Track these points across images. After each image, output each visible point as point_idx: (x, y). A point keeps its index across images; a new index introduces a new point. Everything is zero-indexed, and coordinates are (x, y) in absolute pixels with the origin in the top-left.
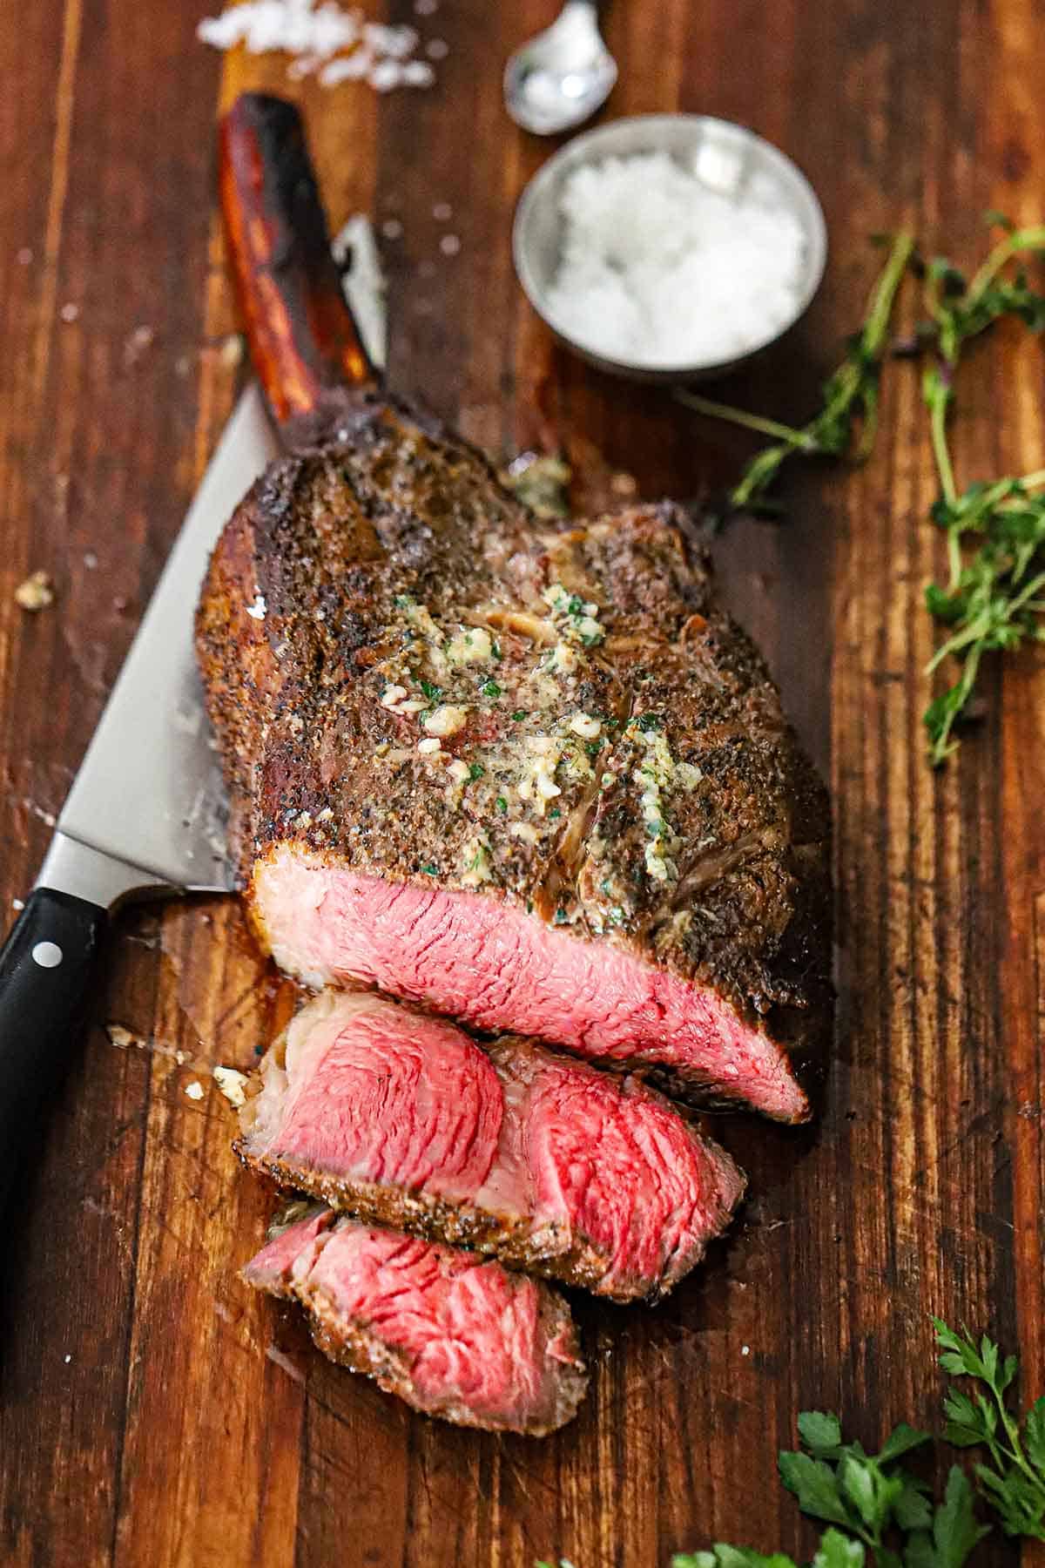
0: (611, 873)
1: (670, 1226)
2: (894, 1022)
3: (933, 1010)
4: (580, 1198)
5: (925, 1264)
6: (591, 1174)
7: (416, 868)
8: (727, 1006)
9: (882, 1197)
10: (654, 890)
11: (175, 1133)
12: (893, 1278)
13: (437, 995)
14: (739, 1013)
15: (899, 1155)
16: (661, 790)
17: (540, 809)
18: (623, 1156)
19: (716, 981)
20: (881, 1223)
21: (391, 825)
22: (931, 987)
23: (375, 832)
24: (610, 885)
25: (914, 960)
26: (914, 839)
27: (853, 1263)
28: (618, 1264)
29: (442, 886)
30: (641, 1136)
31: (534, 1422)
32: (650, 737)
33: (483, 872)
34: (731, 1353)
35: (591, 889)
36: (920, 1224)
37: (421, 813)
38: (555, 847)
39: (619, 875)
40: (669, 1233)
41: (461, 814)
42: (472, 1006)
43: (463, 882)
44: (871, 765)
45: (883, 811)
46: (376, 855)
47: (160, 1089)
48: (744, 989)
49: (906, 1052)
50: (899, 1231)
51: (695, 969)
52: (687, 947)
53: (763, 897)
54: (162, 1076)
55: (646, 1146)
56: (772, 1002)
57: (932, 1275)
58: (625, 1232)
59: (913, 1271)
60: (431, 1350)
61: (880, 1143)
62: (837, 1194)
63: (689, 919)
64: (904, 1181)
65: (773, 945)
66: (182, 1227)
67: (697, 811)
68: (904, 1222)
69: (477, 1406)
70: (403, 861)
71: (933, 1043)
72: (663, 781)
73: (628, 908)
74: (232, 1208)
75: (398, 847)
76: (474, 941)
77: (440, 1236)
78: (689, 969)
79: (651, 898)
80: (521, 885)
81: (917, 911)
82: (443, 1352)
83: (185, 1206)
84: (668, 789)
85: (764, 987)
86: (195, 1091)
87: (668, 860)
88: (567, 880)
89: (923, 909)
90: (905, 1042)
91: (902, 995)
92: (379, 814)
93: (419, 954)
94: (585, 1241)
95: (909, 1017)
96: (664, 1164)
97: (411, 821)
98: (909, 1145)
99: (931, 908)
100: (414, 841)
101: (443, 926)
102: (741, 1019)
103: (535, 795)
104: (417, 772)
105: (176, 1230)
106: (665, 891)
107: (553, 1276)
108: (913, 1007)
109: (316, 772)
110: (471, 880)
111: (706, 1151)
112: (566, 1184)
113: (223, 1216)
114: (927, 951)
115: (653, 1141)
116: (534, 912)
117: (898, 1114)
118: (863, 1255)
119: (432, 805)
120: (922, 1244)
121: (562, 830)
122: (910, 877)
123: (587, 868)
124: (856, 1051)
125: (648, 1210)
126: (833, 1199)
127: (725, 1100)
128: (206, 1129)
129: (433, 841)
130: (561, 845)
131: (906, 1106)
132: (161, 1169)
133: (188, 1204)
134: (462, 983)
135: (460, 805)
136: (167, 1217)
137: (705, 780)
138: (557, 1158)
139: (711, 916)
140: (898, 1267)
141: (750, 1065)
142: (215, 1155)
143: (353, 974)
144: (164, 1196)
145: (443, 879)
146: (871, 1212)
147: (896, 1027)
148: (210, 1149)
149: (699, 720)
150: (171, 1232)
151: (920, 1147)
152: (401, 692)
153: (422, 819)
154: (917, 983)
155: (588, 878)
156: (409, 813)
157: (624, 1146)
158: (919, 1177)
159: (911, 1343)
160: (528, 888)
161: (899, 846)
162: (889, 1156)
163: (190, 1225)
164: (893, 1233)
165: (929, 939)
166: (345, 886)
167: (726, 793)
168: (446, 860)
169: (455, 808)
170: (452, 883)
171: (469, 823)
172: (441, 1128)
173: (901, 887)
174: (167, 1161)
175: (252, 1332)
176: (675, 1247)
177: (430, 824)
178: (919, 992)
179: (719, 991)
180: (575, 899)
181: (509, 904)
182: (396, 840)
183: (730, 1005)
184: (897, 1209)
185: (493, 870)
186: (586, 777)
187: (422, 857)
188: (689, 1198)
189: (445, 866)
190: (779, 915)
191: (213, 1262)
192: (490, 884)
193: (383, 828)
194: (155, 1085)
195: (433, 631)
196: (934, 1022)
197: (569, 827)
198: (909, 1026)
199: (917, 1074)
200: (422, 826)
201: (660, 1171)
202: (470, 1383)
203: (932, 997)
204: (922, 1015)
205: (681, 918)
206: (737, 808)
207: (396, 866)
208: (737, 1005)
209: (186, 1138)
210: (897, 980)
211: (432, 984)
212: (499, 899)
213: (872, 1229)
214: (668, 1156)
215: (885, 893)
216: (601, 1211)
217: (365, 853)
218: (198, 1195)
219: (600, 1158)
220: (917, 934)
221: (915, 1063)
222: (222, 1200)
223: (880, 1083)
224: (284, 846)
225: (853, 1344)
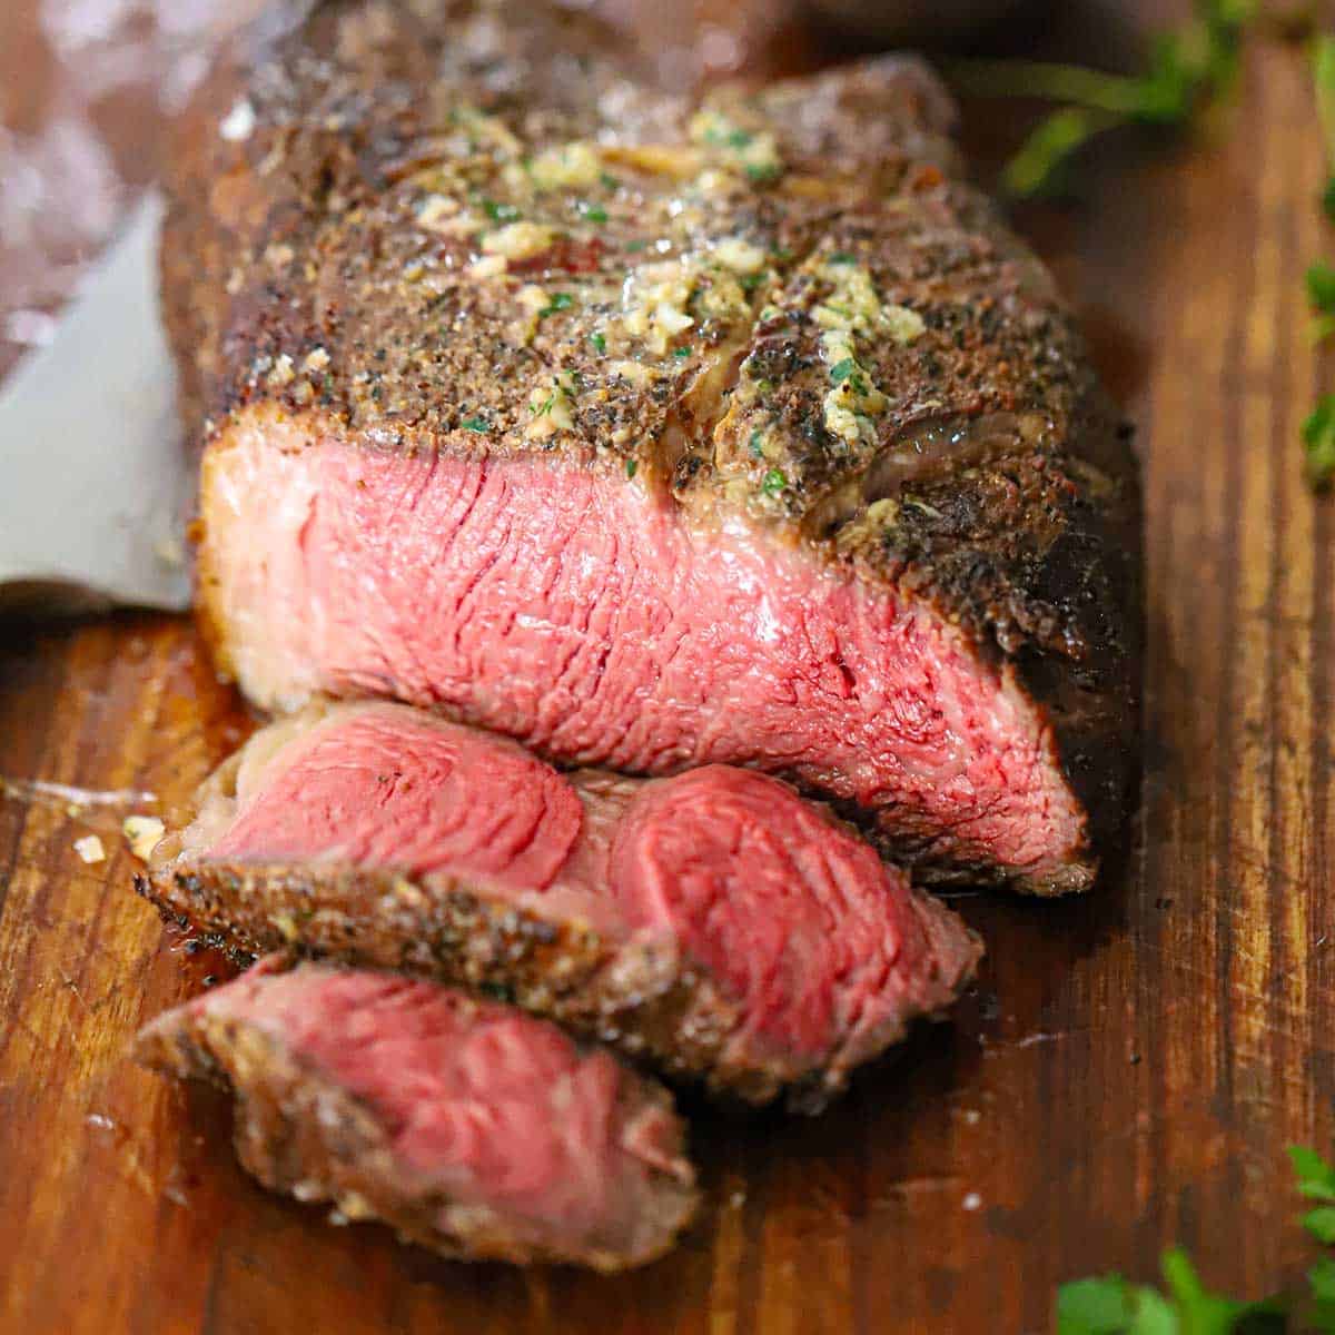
0: (766, 425)
1: (848, 985)
2: (1240, 787)
3: (1306, 775)
4: (697, 919)
5: (1283, 1095)
6: (716, 895)
7: (453, 425)
8: (951, 635)
9: (1214, 1007)
10: (837, 454)
11: (52, 902)
12: (1228, 1114)
13: (488, 695)
14: (971, 645)
15: (1243, 955)
16: (856, 333)
17: (659, 347)
18: (773, 875)
19: (933, 591)
20: (1211, 1041)
21: (417, 367)
22: (1302, 747)
23: (393, 377)
24: (764, 441)
25: (1275, 715)
26: (1279, 572)
27: (1161, 1094)
28: (755, 1019)
29: (494, 448)
30: (807, 860)
31: (597, 1240)
32: (841, 272)
33: (560, 418)
34: (949, 1204)
35: (734, 449)
36: (1276, 1042)
37: (467, 350)
38: (679, 391)
39: (779, 428)
40: (846, 997)
41: (531, 352)
42: (545, 707)
43: (527, 435)
44: (1215, 484)
45: (1232, 536)
46: (391, 409)
47: (35, 850)
48: (980, 608)
49: (1258, 825)
50: (1240, 1050)
51: (900, 571)
52: (889, 543)
53: (1017, 497)
54: (41, 834)
55: (814, 875)
56: (1027, 634)
57: (1294, 1109)
58: (769, 977)
59: (1261, 1104)
60: (424, 1114)
61: (1212, 939)
62: (1138, 1003)
63: (894, 510)
64: (1252, 984)
65: (1032, 563)
66: (47, 1023)
67: (913, 369)
68: (1249, 1040)
69: (499, 1201)
70: (433, 415)
71: (1304, 816)
72: (859, 321)
73: (793, 471)
74: (131, 998)
75: (426, 397)
76: (544, 559)
77: (457, 975)
78: (889, 572)
79: (831, 464)
80: (619, 435)
81: (1282, 652)
82: (443, 1115)
83: (54, 995)
84: (867, 333)
85: (1013, 609)
86: (90, 850)
87: (862, 419)
88: (697, 443)
89: (1293, 654)
90: (1258, 813)
91: (1254, 757)
92: (400, 355)
93: (460, 601)
94: (700, 972)
95: (1266, 782)
96: (843, 903)
97: (450, 361)
98: (1261, 943)
99: (1305, 652)
100: (454, 389)
101: (495, 534)
102: (974, 654)
103: (651, 326)
104: (466, 302)
105: (35, 1025)
106: (855, 461)
107: (647, 1050)
108: (1273, 771)
109: (308, 310)
110: (538, 430)
111: (915, 903)
112: (673, 897)
113: (115, 1011)
114: (1299, 703)
115: (825, 865)
116: (638, 475)
117: (1244, 903)
118: (1177, 1078)
119: (485, 341)
120: (1277, 1068)
121: (689, 372)
122: (1273, 614)
123: (729, 421)
124: (1175, 825)
125: (810, 955)
126: (1130, 1007)
127: (956, 867)
128: (102, 900)
129: (484, 389)
130: (688, 391)
131: (1258, 892)
132: (22, 948)
133: (59, 993)
134: (530, 657)
135: (530, 342)
136: (22, 1009)
137: (927, 335)
138: (661, 866)
139: (930, 511)
140: (1238, 1098)
141: (992, 765)
142: (113, 932)
143: (358, 678)
144: (21, 982)
145: (496, 436)
146: (1194, 1027)
147: (1243, 794)
148: (106, 924)
149: (924, 267)
150: (24, 1027)
151: (1279, 946)
152: (448, 205)
153: (468, 359)
154: (1280, 740)
155: (730, 434)
156: (448, 352)
157: (775, 861)
158: (1276, 982)
159: (1256, 1200)
160: (631, 441)
161: (1256, 580)
162: (1227, 955)
163: (58, 1020)
164: (1231, 1054)
165: (1302, 688)
166: (343, 479)
167: (962, 356)
168: (502, 411)
169: (522, 344)
170: (511, 441)
171: (543, 366)
172: (471, 821)
173: (1259, 628)
174: (33, 939)
175: (141, 1160)
176: (856, 1017)
177: (480, 363)
178: (1283, 754)
179: (939, 607)
180: (709, 469)
181: (599, 468)
182: (424, 386)
183: (956, 631)
184: (1238, 1023)
185: (576, 419)
186: (734, 312)
187: (463, 409)
188: (883, 951)
189: (500, 421)
190: (1043, 524)
191: (90, 1068)
192: (570, 435)
193: (405, 372)
194: (28, 843)
195: (510, 146)
196: (1306, 791)
197: (703, 371)
198: (1266, 794)
199: (1276, 852)
200: (466, 369)
201: (834, 907)
202: (488, 1166)
203: (1304, 757)
204: (1286, 781)
205: (883, 508)
206: (979, 376)
207: (422, 423)
208: (969, 632)
209: (68, 911)
210: (1246, 738)
211: (482, 672)
212: (583, 461)
213: (1195, 1048)
214: (851, 889)
215: (1231, 635)
216: (729, 943)
217: (373, 407)
218: (78, 982)
219: (733, 874)
220: (1282, 682)
221: (1273, 840)
222: (115, 989)
223: (1214, 864)
224: (248, 417)
225: (1156, 1196)
